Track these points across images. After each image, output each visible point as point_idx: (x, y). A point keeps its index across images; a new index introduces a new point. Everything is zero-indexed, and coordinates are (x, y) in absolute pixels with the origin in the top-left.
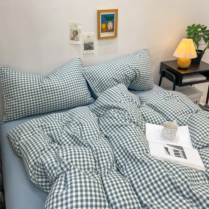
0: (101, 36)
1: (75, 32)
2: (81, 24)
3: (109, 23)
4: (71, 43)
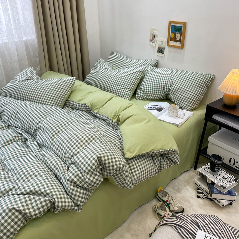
0: (170, 44)
3: (177, 34)
4: (149, 44)
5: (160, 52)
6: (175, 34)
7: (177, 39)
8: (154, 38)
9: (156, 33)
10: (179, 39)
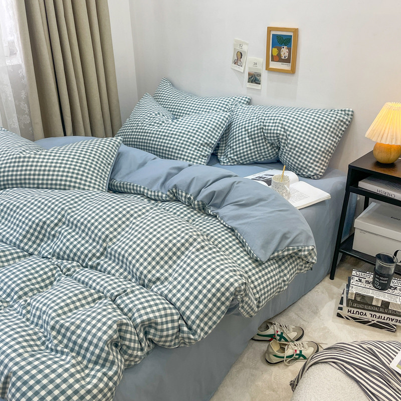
0: (271, 66)
1: (239, 54)
2: (247, 44)
4: (232, 68)
5: (252, 82)
7: (283, 58)
8: (241, 58)
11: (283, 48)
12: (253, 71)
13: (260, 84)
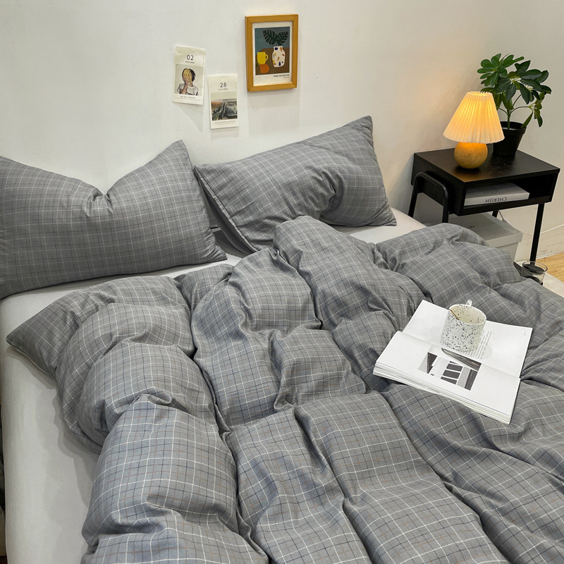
3: (275, 51)
4: (177, 100)
5: (220, 118)
6: (270, 53)
7: (277, 66)
8: (193, 79)
9: (199, 61)
10: (282, 65)
11: (276, 49)
12: (220, 97)
13: (236, 117)
